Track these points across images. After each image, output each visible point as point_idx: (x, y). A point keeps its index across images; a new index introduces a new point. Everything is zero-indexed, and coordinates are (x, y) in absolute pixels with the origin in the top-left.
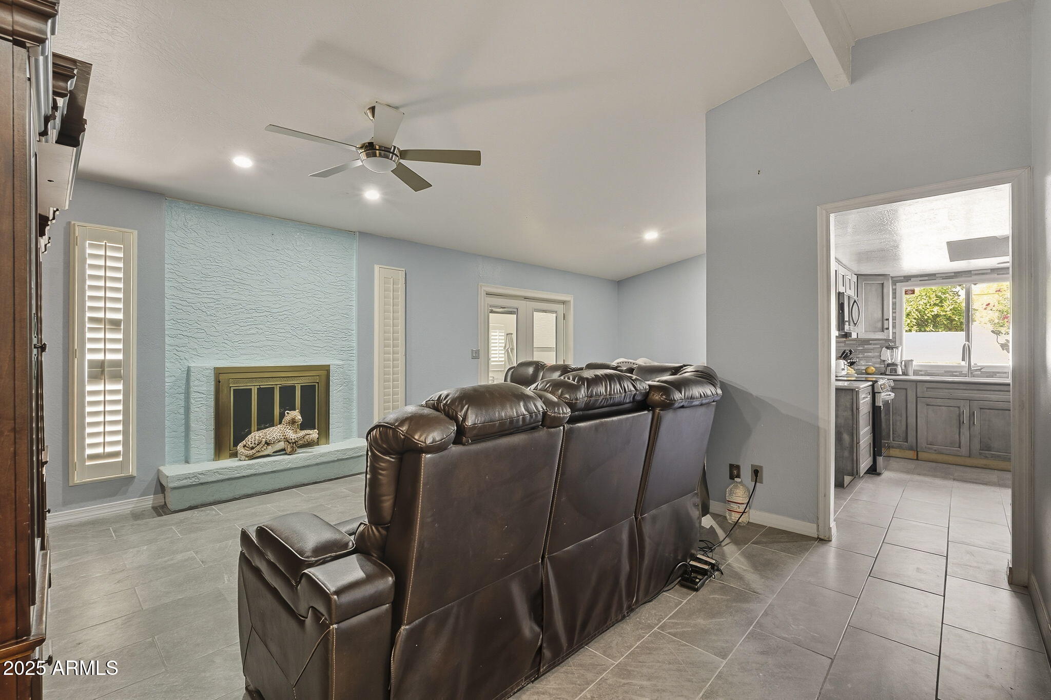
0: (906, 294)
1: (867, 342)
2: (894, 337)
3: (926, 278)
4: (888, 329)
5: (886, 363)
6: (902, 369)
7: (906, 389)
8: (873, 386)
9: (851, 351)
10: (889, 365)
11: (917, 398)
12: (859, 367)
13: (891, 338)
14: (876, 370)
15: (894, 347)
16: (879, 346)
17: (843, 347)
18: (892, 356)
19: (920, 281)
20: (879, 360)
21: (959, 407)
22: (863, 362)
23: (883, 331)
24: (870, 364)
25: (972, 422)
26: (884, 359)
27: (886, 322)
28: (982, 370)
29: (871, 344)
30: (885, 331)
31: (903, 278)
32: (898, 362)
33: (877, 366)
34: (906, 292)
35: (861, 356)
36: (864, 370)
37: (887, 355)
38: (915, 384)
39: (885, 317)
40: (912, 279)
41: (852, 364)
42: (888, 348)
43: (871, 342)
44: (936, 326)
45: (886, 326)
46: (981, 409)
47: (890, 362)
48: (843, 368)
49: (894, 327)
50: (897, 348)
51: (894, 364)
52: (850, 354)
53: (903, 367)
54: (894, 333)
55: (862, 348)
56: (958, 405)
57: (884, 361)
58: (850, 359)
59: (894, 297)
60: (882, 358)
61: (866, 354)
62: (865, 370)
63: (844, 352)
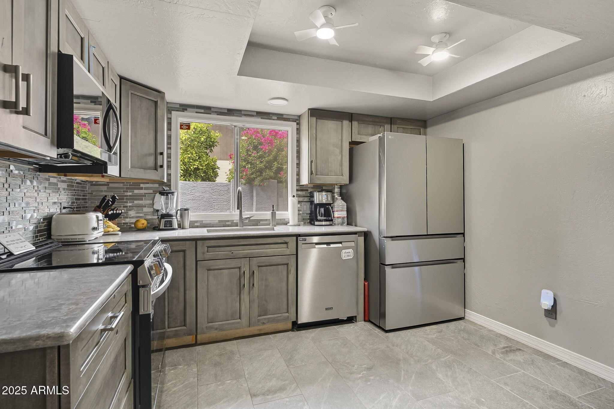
0: (181, 128)
1: (136, 184)
2: (169, 180)
3: (202, 111)
4: (162, 166)
5: (160, 213)
6: (177, 221)
7: (184, 251)
8: (134, 274)
9: (114, 198)
10: (163, 216)
11: (197, 261)
12: (127, 220)
13: (165, 181)
14: (148, 223)
15: (170, 193)
16: (151, 191)
17: (105, 191)
18: (166, 204)
19: (197, 112)
20: (151, 210)
21: (240, 268)
22: (132, 213)
23: (156, 169)
24: (141, 215)
25: (251, 285)
26: (157, 209)
27: (160, 157)
28: (251, 219)
29: (142, 188)
30: (159, 169)
31: (178, 106)
32: (173, 212)
33: (149, 217)
34: (181, 126)
35: (130, 204)
36: (132, 223)
37: (160, 202)
38: (194, 242)
39: (159, 151)
40: (188, 109)
41: (112, 218)
42: (162, 194)
43: (142, 185)
44: (197, 177)
45: (159, 163)
46: (259, 266)
47: (164, 212)
48: (95, 225)
49: (169, 167)
50: (172, 193)
51: (169, 216)
52: (113, 202)
53: (179, 218)
54: (169, 175)
55: (131, 194)
56: (239, 266)
57: (158, 211)
58: (113, 210)
59: (169, 129)
60: (156, 207)
61: (136, 202)
62: (135, 223)
63: (104, 199)
